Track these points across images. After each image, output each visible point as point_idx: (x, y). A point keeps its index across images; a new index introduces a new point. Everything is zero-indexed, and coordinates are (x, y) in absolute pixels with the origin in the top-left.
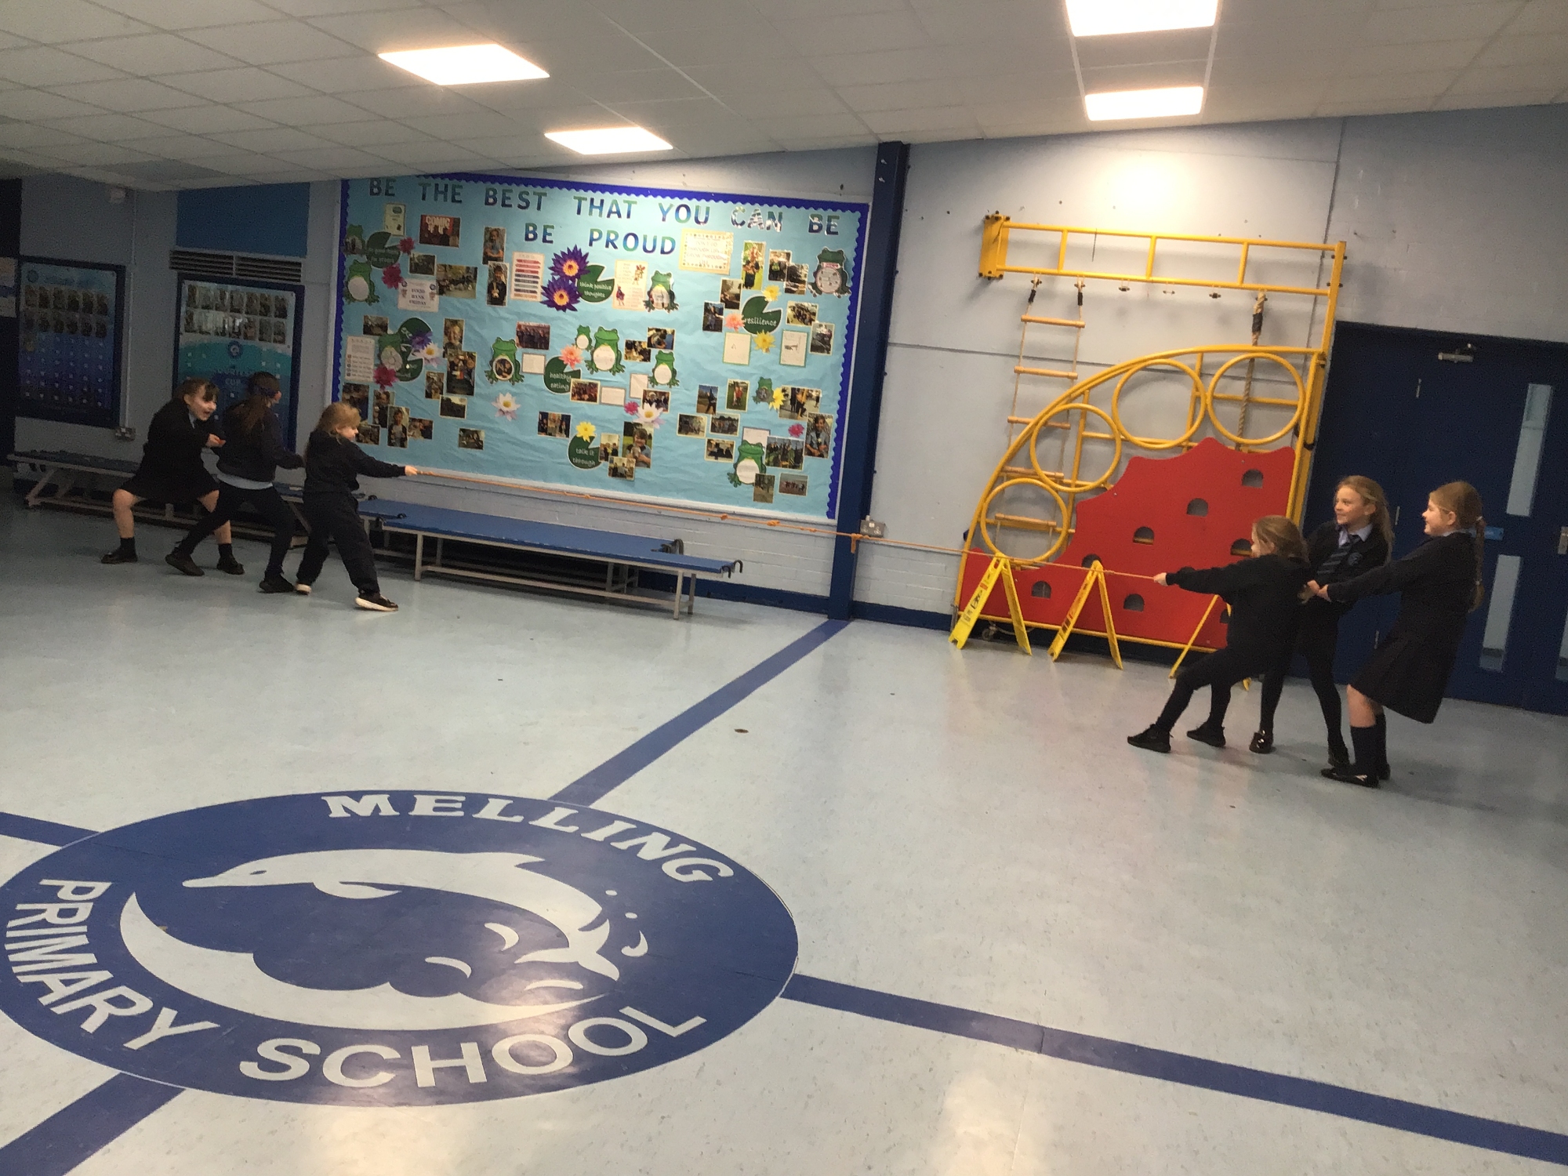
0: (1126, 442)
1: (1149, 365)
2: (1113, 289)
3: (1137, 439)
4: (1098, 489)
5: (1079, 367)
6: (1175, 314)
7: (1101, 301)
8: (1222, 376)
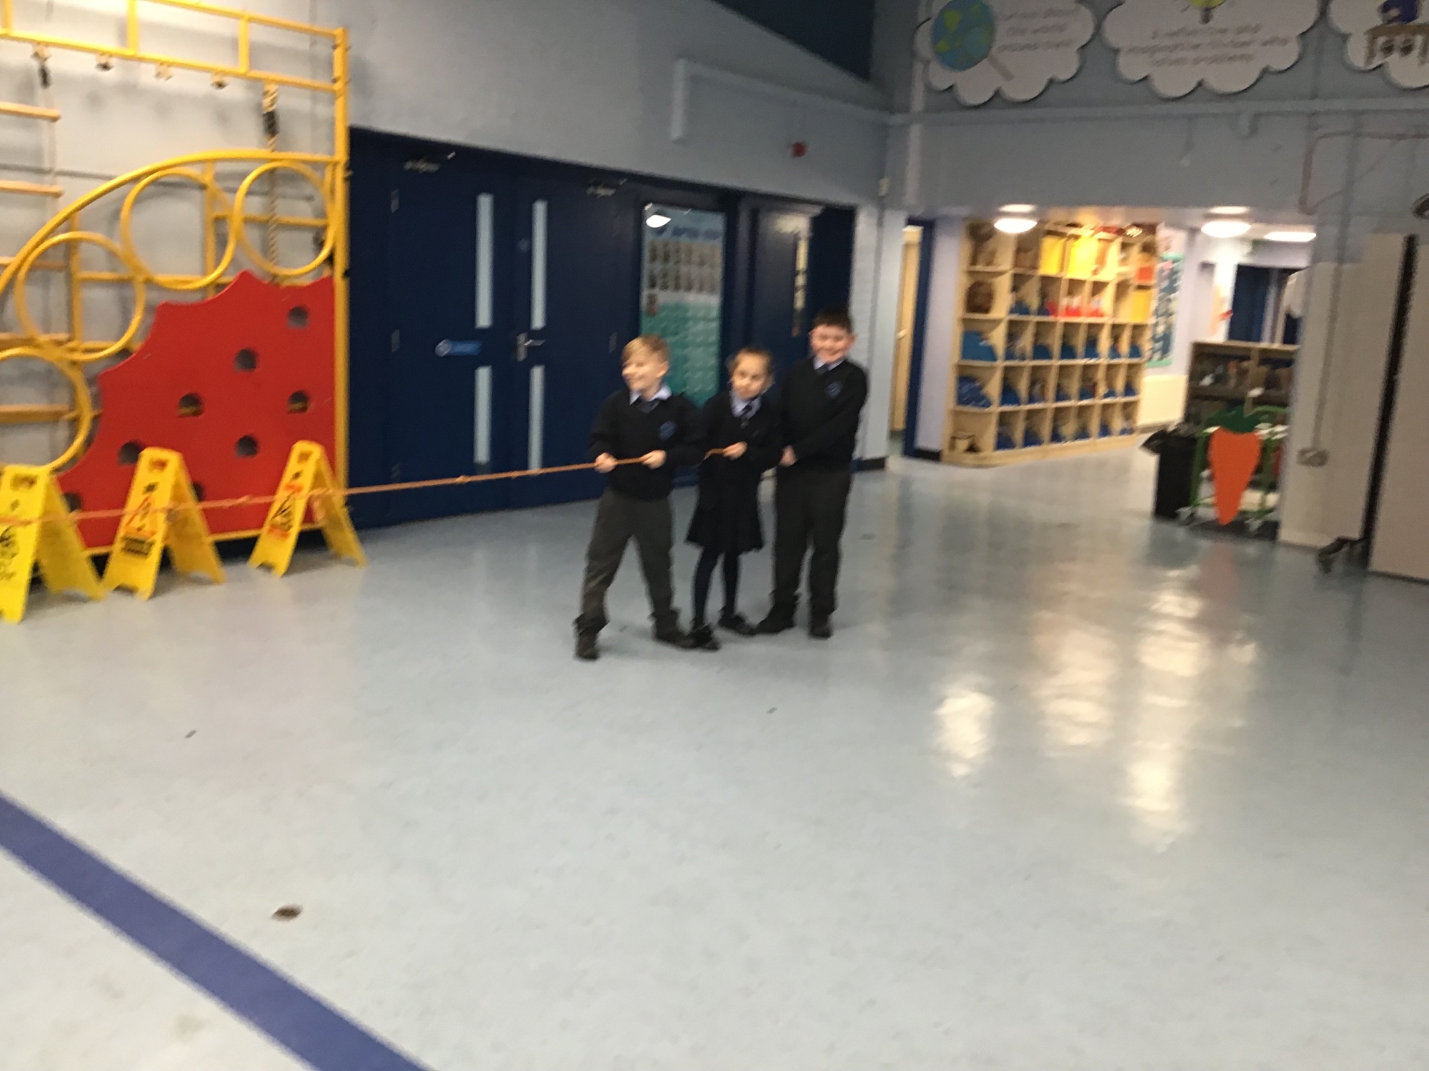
0: (149, 283)
1: (161, 177)
2: (85, 66)
3: (162, 278)
4: (124, 352)
5: (61, 179)
6: (164, 106)
7: (71, 82)
8: (249, 193)
